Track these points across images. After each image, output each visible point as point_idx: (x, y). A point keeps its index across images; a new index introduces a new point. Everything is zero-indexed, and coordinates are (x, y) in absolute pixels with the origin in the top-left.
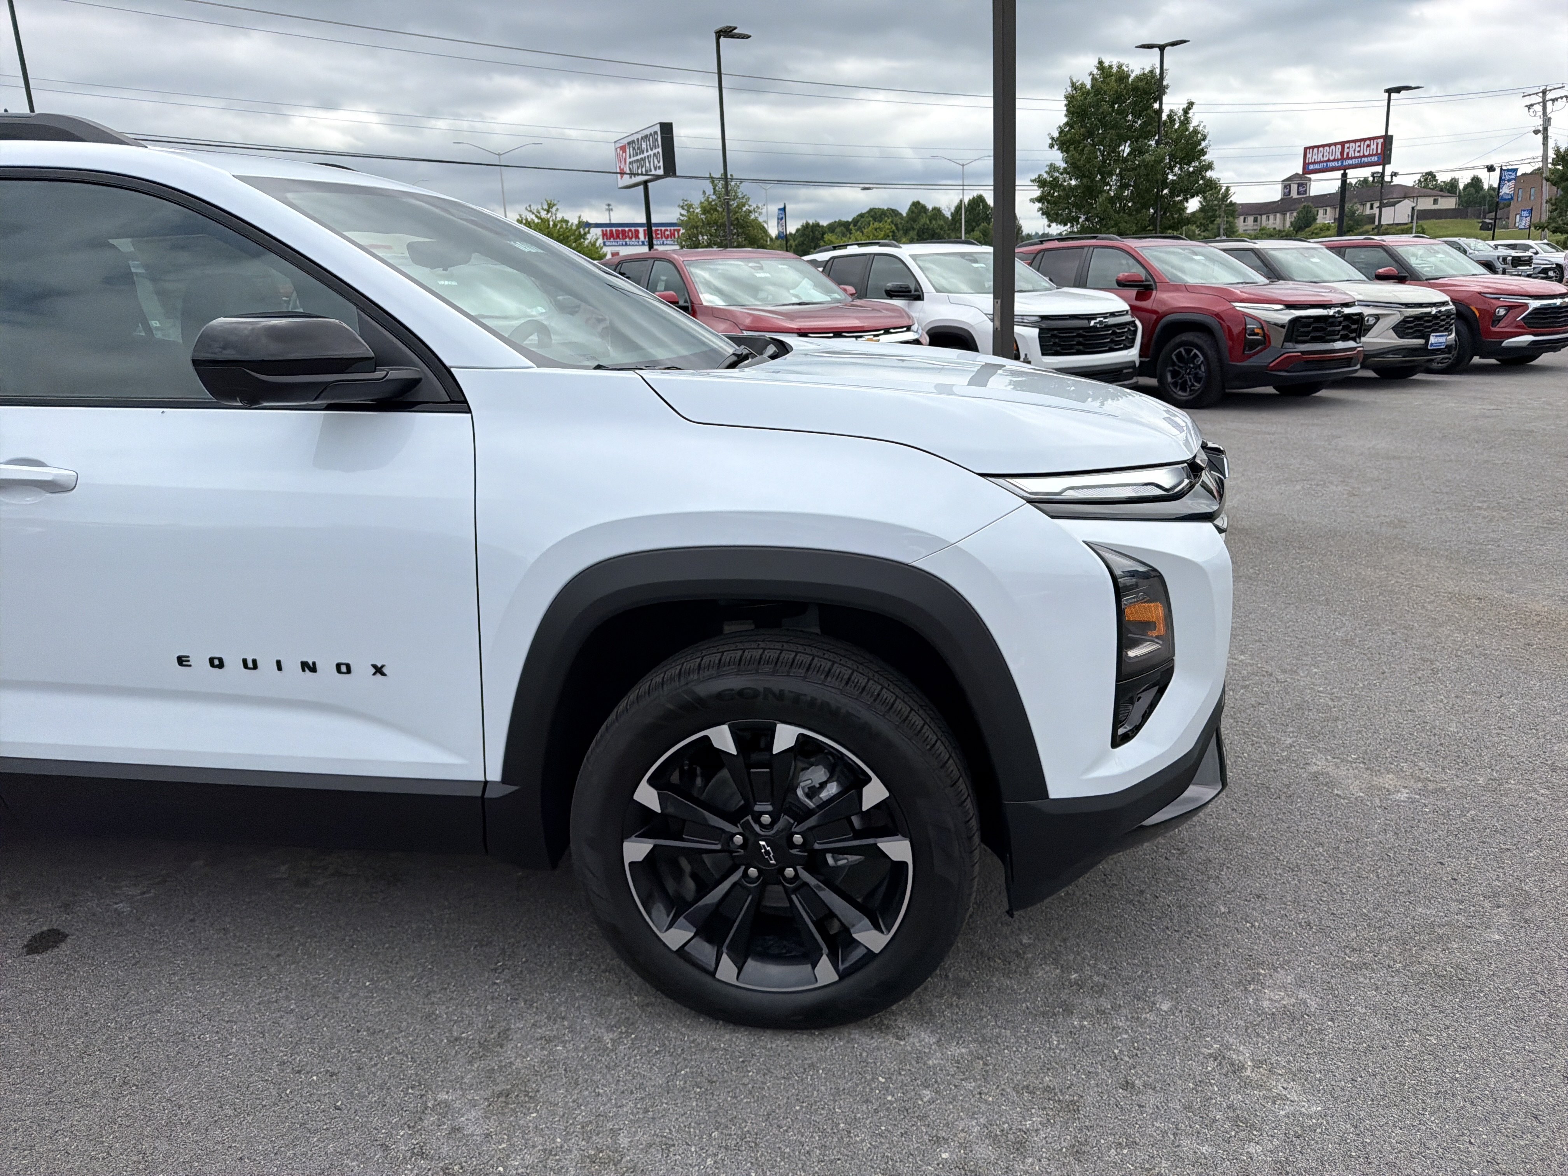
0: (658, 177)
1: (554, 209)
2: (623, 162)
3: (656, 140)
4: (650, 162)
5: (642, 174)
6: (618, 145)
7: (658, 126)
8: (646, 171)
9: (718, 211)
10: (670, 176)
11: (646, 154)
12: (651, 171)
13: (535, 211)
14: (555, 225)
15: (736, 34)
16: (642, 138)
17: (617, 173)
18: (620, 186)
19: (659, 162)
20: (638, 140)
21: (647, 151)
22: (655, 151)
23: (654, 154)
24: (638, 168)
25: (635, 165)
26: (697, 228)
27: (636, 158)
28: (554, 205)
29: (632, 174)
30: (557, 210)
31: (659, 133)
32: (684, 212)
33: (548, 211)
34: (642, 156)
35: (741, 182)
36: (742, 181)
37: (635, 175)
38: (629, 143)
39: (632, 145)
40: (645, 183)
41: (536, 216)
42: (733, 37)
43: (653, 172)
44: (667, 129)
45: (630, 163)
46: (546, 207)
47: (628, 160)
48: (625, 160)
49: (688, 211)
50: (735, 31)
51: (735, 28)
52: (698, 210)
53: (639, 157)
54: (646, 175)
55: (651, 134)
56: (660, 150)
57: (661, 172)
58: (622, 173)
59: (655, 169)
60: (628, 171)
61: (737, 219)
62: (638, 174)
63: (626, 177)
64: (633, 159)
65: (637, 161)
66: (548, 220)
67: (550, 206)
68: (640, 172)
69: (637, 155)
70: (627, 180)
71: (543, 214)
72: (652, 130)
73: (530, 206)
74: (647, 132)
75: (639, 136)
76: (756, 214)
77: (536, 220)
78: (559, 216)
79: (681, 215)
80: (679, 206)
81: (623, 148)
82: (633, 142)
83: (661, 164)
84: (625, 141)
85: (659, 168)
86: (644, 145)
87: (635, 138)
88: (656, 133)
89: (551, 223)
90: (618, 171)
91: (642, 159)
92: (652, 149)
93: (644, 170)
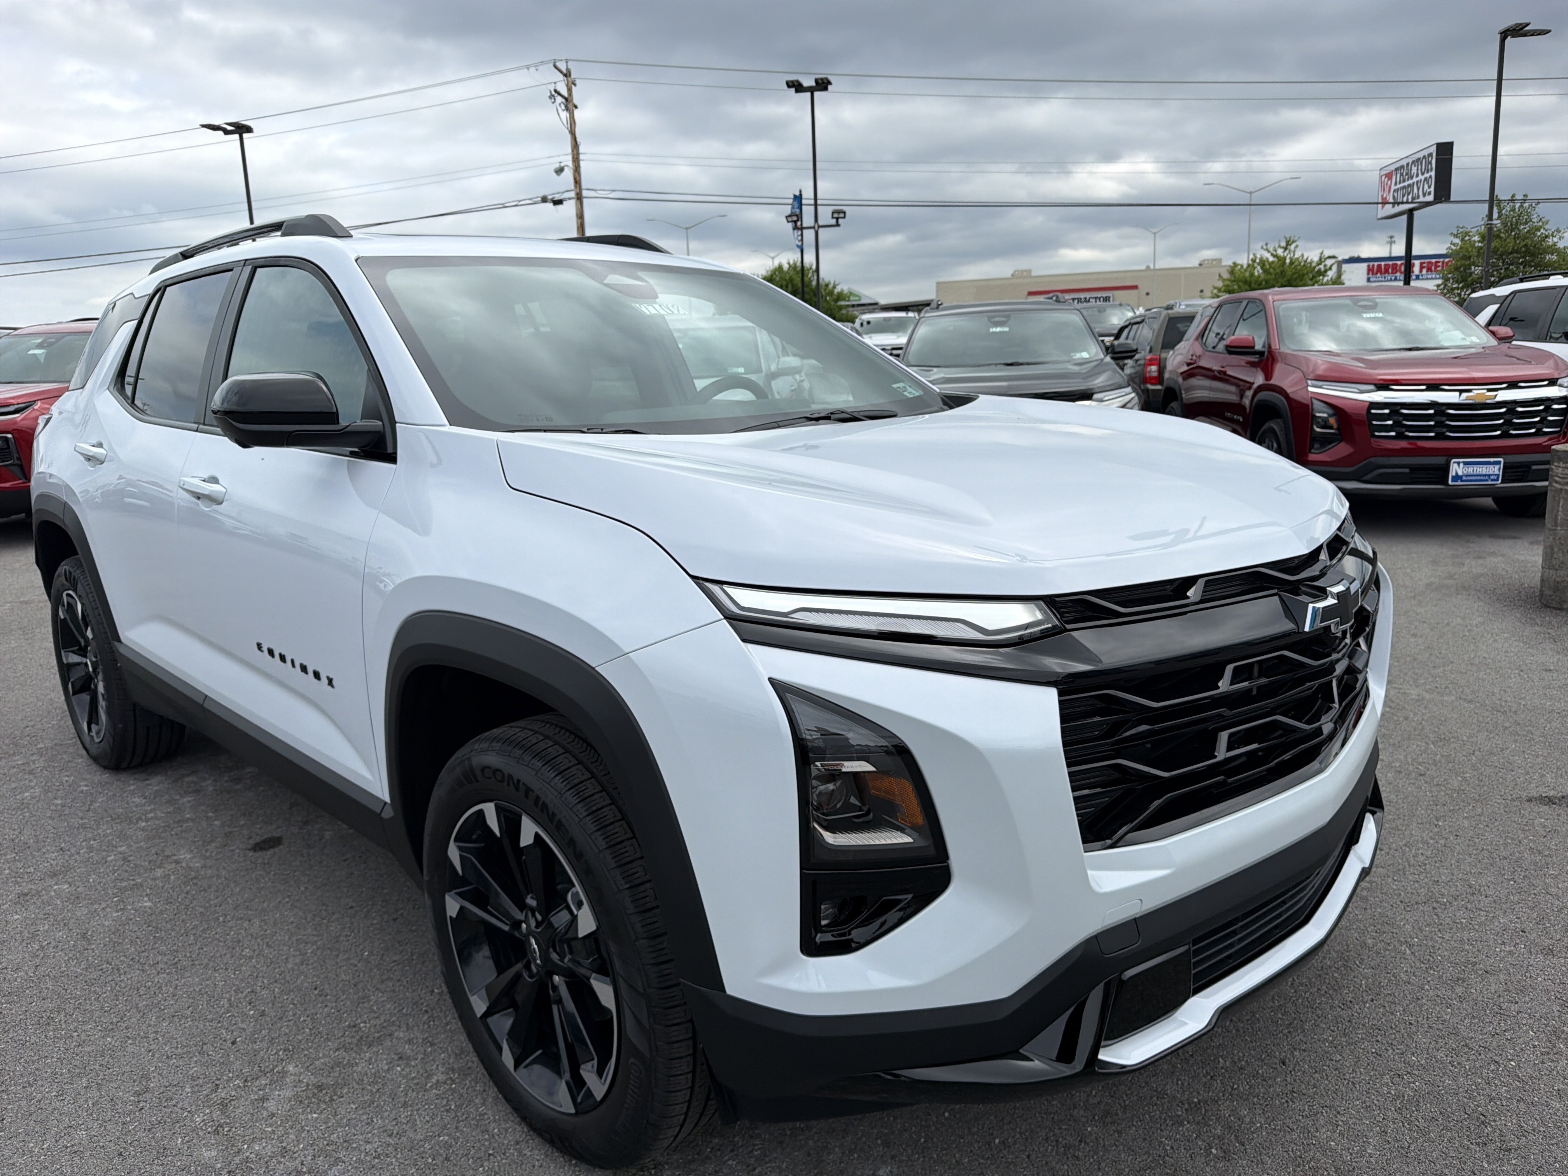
0: (1428, 204)
1: (1292, 247)
2: (1387, 189)
3: (1430, 163)
4: (1418, 189)
5: (1407, 202)
6: (1384, 172)
7: (1435, 147)
8: (1413, 198)
9: (1501, 238)
10: (1441, 202)
11: (1415, 180)
12: (1418, 197)
13: (1271, 250)
14: (1292, 263)
15: (1529, 31)
16: (1413, 162)
17: (1378, 203)
18: (1379, 216)
19: (1429, 187)
20: (1408, 164)
21: (1417, 176)
22: (1427, 175)
23: (1425, 179)
24: (1404, 196)
25: (1400, 193)
26: (1469, 258)
27: (1402, 185)
28: (1294, 242)
29: (1395, 203)
30: (1297, 247)
31: (1434, 155)
32: (1457, 241)
33: (1285, 249)
34: (1410, 182)
35: (1539, 203)
36: (1538, 201)
37: (1399, 204)
38: (1396, 169)
39: (1402, 171)
40: (1410, 212)
41: (1272, 255)
42: (1525, 35)
43: (1422, 199)
44: (1445, 150)
45: (1395, 191)
46: (1283, 244)
47: (1393, 188)
48: (1390, 187)
49: (1462, 240)
50: (1527, 28)
51: (1528, 25)
52: (1476, 238)
53: (1406, 184)
54: (1412, 203)
55: (1424, 157)
56: (1433, 173)
57: (1431, 198)
58: (1384, 203)
59: (1424, 195)
60: (1391, 200)
61: (1526, 246)
62: (1402, 203)
63: (1387, 206)
64: (1399, 186)
65: (1404, 187)
66: (1285, 258)
67: (1288, 243)
68: (1405, 199)
69: (1404, 181)
70: (1389, 210)
71: (1280, 252)
72: (1425, 153)
73: (1267, 244)
74: (1421, 155)
75: (1410, 160)
76: (1555, 240)
77: (1271, 259)
78: (1298, 254)
79: (1452, 243)
80: (1451, 234)
81: (1389, 176)
82: (1402, 167)
83: (1432, 189)
84: (1393, 168)
85: (1429, 193)
86: (1414, 170)
87: (1404, 162)
88: (1430, 155)
89: (1288, 261)
90: (1380, 201)
91: (1409, 185)
92: (1423, 174)
93: (1410, 197)
